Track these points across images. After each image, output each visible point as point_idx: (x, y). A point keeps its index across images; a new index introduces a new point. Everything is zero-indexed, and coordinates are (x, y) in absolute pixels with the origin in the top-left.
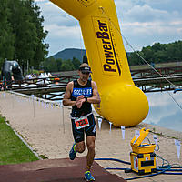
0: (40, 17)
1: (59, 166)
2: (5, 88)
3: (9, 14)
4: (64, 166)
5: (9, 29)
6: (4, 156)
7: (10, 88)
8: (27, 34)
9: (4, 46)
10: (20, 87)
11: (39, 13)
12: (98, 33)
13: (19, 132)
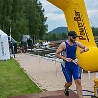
0: (42, 9)
1: (54, 95)
2: (23, 51)
3: (24, 8)
4: (57, 95)
5: (24, 17)
6: (22, 90)
7: (26, 51)
8: (35, 19)
9: (22, 27)
10: (32, 51)
11: (41, 7)
12: (75, 18)
13: (31, 76)
